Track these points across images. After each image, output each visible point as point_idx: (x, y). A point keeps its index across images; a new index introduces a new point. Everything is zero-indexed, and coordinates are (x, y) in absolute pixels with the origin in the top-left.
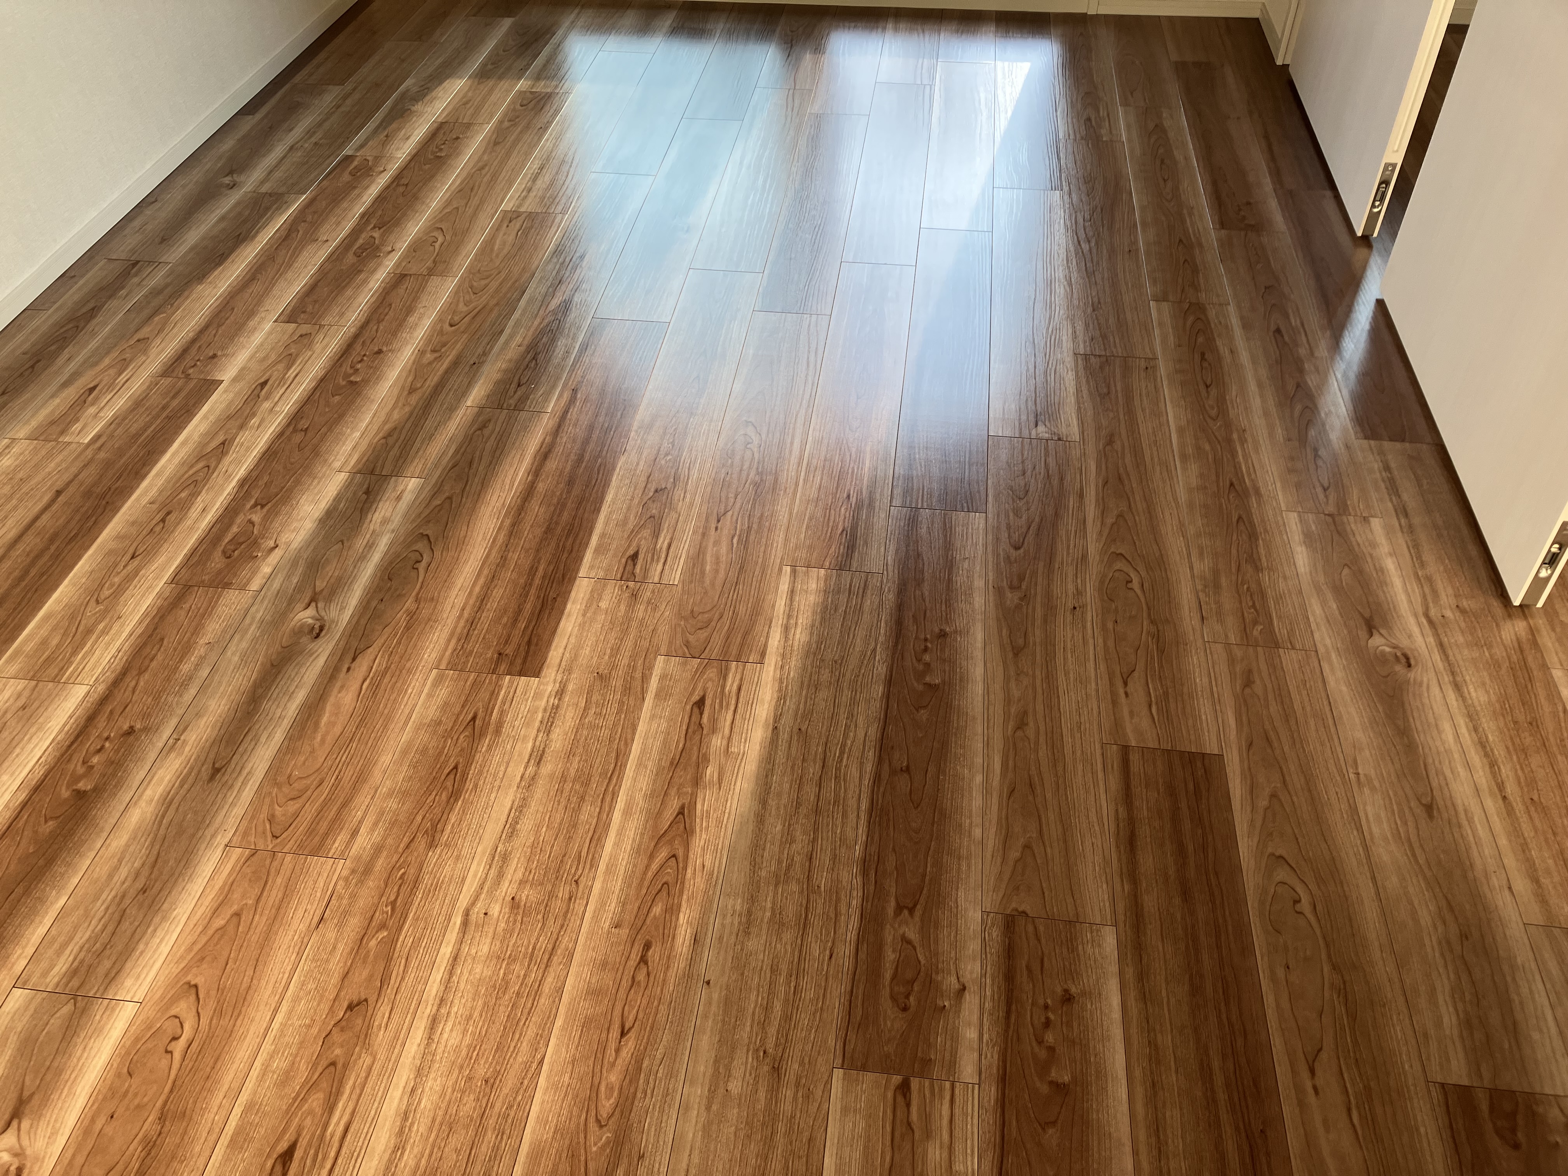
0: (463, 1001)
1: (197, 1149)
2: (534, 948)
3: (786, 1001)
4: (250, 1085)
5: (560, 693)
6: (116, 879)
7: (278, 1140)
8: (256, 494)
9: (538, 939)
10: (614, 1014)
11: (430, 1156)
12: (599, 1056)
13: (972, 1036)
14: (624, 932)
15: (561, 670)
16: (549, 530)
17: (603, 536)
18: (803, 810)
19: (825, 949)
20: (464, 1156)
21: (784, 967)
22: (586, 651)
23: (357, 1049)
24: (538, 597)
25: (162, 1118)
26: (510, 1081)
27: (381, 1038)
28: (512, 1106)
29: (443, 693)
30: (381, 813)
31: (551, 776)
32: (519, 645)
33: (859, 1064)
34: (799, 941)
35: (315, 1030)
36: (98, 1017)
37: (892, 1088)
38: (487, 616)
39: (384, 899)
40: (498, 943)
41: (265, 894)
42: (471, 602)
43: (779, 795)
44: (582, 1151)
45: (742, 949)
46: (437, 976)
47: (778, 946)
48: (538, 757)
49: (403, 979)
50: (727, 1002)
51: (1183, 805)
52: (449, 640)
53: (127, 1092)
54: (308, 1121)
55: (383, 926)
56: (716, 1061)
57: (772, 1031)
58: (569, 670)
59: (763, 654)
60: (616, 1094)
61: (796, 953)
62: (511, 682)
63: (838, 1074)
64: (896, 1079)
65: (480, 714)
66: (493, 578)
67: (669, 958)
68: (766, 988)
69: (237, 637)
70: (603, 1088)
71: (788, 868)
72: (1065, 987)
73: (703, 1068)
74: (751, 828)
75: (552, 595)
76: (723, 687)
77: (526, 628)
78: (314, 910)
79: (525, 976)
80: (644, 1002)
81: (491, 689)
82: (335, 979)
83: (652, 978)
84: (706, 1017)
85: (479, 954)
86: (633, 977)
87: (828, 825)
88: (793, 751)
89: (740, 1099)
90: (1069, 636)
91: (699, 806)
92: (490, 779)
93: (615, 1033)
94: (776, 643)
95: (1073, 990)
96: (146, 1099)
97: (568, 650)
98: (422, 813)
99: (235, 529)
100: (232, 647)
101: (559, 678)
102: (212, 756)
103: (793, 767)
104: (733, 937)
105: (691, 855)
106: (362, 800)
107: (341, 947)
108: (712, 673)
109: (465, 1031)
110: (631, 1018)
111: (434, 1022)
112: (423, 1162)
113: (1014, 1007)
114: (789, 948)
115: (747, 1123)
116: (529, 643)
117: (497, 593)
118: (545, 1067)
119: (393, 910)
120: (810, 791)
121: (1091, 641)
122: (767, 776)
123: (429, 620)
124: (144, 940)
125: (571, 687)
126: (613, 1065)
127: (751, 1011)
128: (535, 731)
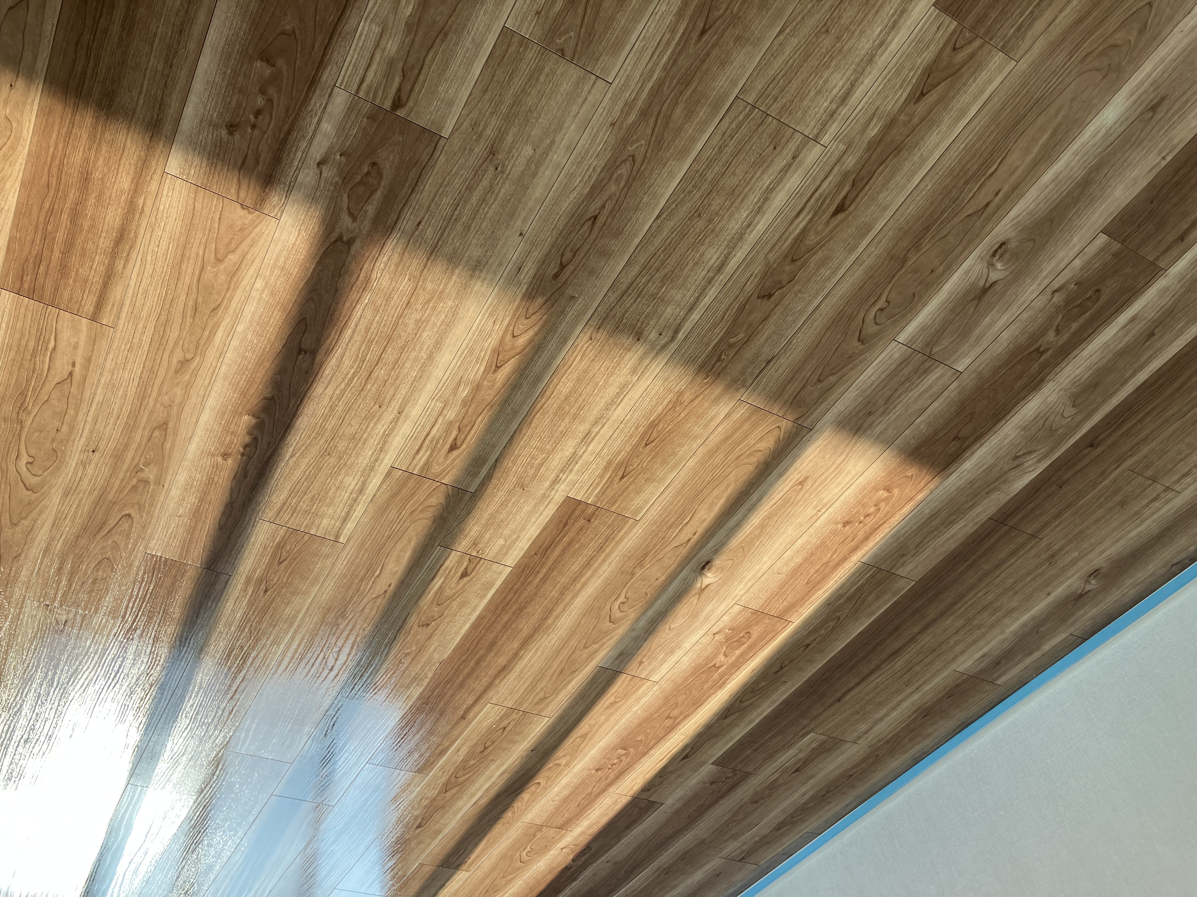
0: (696, 277)
1: (891, 233)
2: (636, 300)
3: (466, 202)
4: (848, 263)
5: (556, 481)
6: (883, 427)
7: (841, 222)
8: (716, 676)
9: (631, 305)
10: (596, 234)
11: (753, 177)
12: (617, 207)
13: (326, 125)
14: (569, 291)
15: (549, 499)
16: (521, 609)
17: (483, 597)
18: (401, 342)
19: (422, 230)
20: (731, 169)
21: (459, 227)
22: (526, 509)
23: (775, 266)
24: (547, 558)
25: (904, 261)
26: (684, 211)
27: (757, 268)
28: (689, 192)
29: (637, 501)
30: (706, 425)
31: (583, 421)
32: (573, 524)
33: (426, 134)
34: (440, 243)
35: (797, 288)
36: (921, 338)
37: (407, 108)
38: (588, 552)
39: (724, 365)
40: (659, 311)
41: (798, 390)
42: (596, 564)
43: (416, 360)
44: (652, 143)
45: (487, 251)
46: (707, 300)
47: (458, 245)
48: (587, 438)
49: (730, 305)
50: (512, 215)
51: (57, 254)
52: (622, 539)
53: (919, 284)
54: (820, 227)
55: (731, 346)
56: (534, 175)
57: (485, 183)
58: (544, 496)
59: (388, 474)
60: (615, 176)
61: (446, 234)
62: (588, 498)
63: (446, 133)
64: (401, 113)
65: (617, 479)
66: (574, 580)
67: (544, 262)
68: (478, 216)
69: (760, 574)
70: (623, 183)
71: (429, 301)
72: (230, 137)
73: (546, 173)
74: (447, 341)
75: (537, 558)
76: (431, 455)
77: (564, 537)
78: (771, 370)
79: (648, 282)
80: (572, 236)
81: (604, 496)
82: (773, 318)
83: (561, 251)
84: (531, 210)
85: (674, 307)
86: (574, 256)
87: (385, 325)
88: (391, 392)
89: (527, 140)
90: (108, 428)
91: (482, 368)
92: (626, 430)
93: (601, 219)
94: (374, 481)
95: (224, 132)
96: (910, 276)
97: (539, 512)
98: (679, 419)
99: (738, 652)
100: (765, 567)
101: (553, 493)
102: (801, 494)
103: (397, 378)
104: (490, 262)
105: (501, 333)
106: (715, 438)
107: (762, 340)
108: (436, 469)
109: (702, 255)
110: (586, 227)
111: (720, 269)
112: (758, 174)
113: (282, 136)
114: (450, 241)
115: (528, 121)
116: (565, 525)
117: (575, 567)
118: (657, 212)
119: (720, 355)
120: (390, 356)
121: (89, 419)
122: (421, 377)
123: (629, 558)
124: (880, 380)
125: (547, 484)
126: (610, 198)
127: (496, 203)
128: (584, 457)
